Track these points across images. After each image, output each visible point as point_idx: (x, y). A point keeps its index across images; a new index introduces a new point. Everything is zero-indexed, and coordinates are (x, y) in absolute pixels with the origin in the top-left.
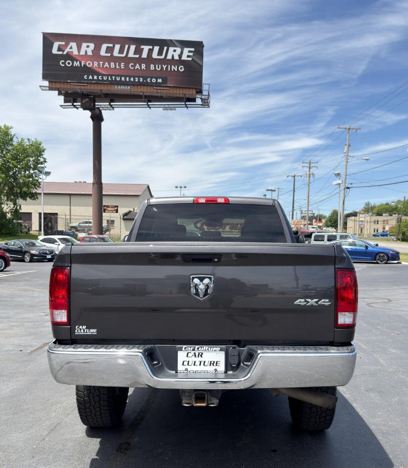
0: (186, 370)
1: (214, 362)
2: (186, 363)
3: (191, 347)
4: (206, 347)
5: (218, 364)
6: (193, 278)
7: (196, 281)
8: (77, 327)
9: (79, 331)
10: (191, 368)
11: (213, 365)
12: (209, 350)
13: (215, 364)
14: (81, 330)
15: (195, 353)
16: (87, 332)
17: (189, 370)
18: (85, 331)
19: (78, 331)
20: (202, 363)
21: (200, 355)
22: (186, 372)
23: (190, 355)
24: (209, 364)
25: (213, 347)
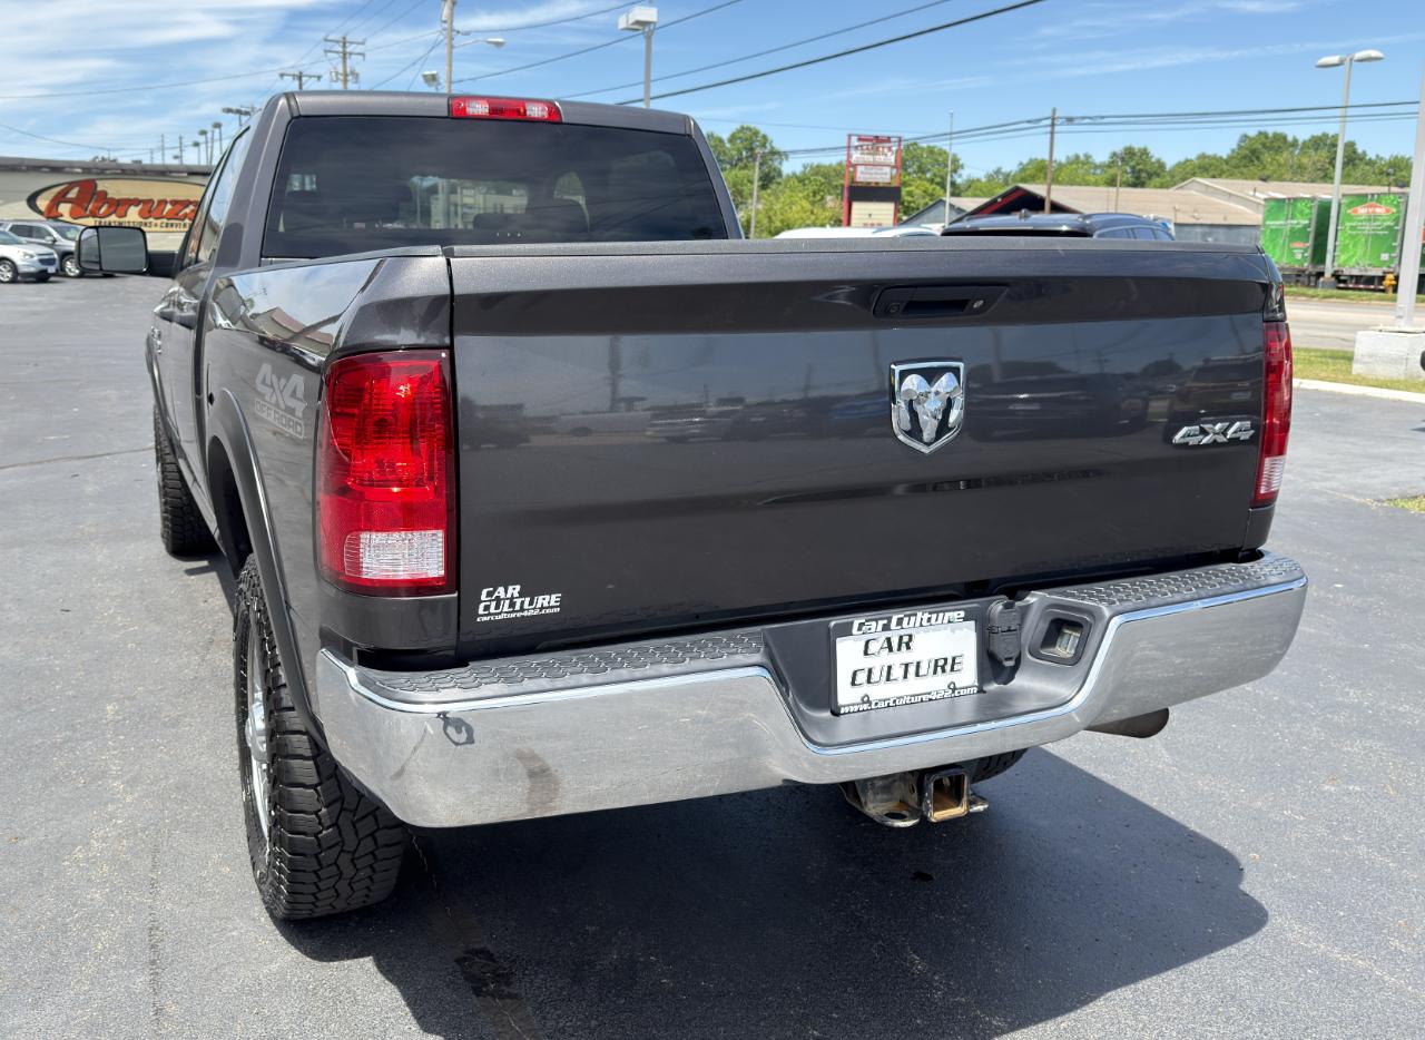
0: (866, 700)
1: (946, 660)
2: (862, 677)
3: (876, 620)
4: (922, 615)
5: (956, 667)
6: (904, 374)
7: (913, 383)
8: (485, 592)
9: (492, 610)
10: (879, 692)
11: (944, 671)
12: (933, 621)
13: (948, 668)
14: (502, 603)
15: (889, 640)
16: (522, 609)
17: (873, 700)
18: (517, 607)
19: (487, 608)
20: (912, 669)
21: (905, 643)
22: (866, 707)
23: (873, 647)
24: (931, 670)
25: (944, 612)
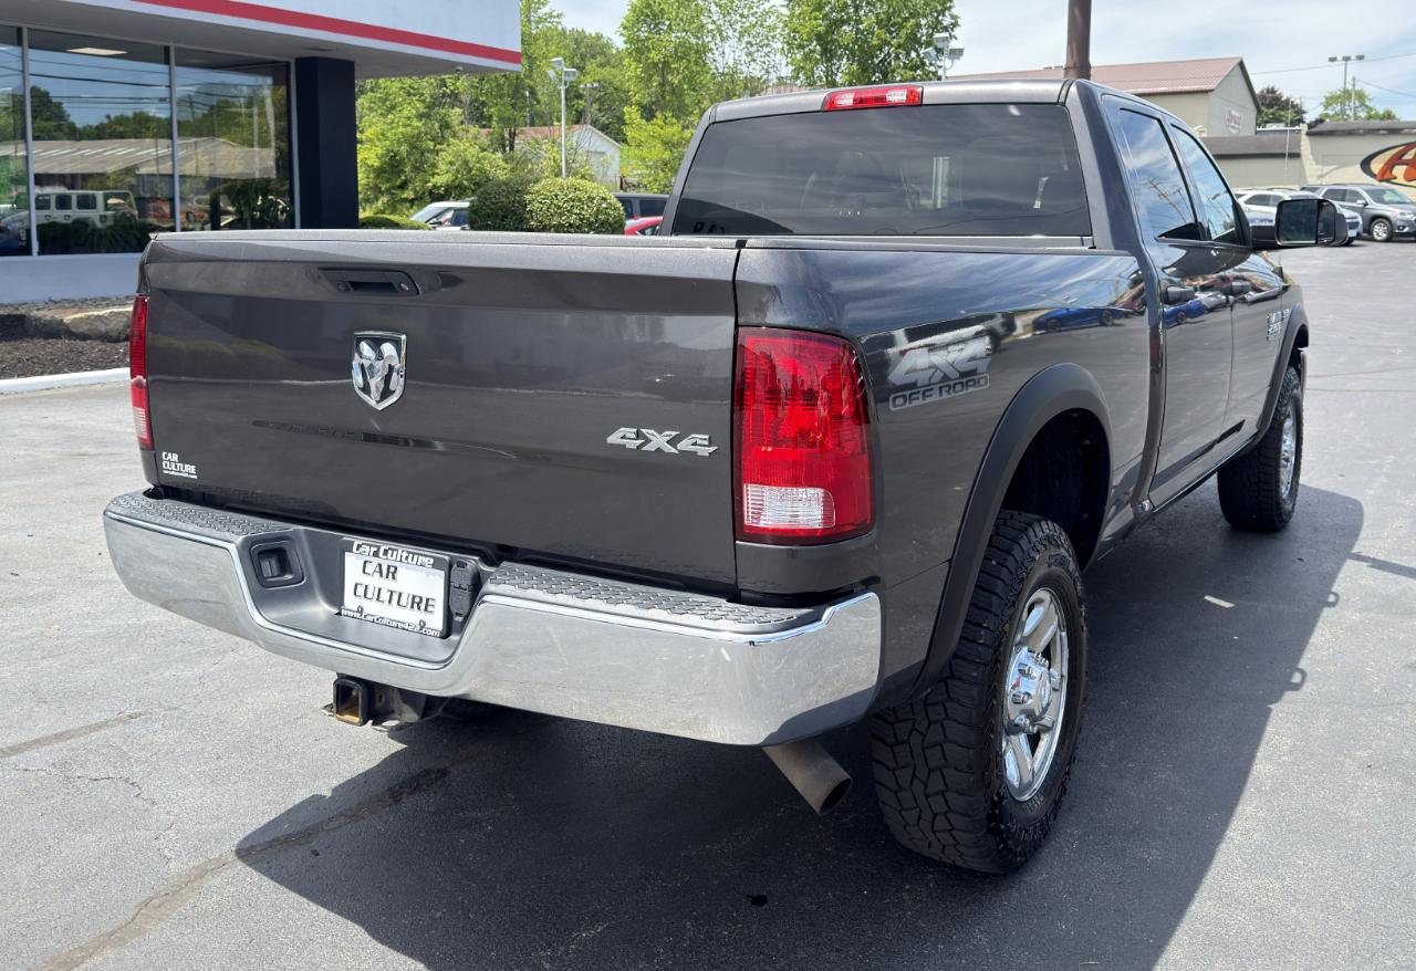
0: (360, 611)
1: (421, 599)
2: (361, 591)
3: (370, 546)
4: (402, 550)
5: (430, 609)
10: (372, 608)
11: (419, 608)
12: (410, 559)
13: (423, 607)
15: (380, 565)
17: (366, 611)
20: (395, 597)
21: (392, 573)
22: (358, 615)
23: (370, 569)
24: (409, 605)
25: (419, 554)
